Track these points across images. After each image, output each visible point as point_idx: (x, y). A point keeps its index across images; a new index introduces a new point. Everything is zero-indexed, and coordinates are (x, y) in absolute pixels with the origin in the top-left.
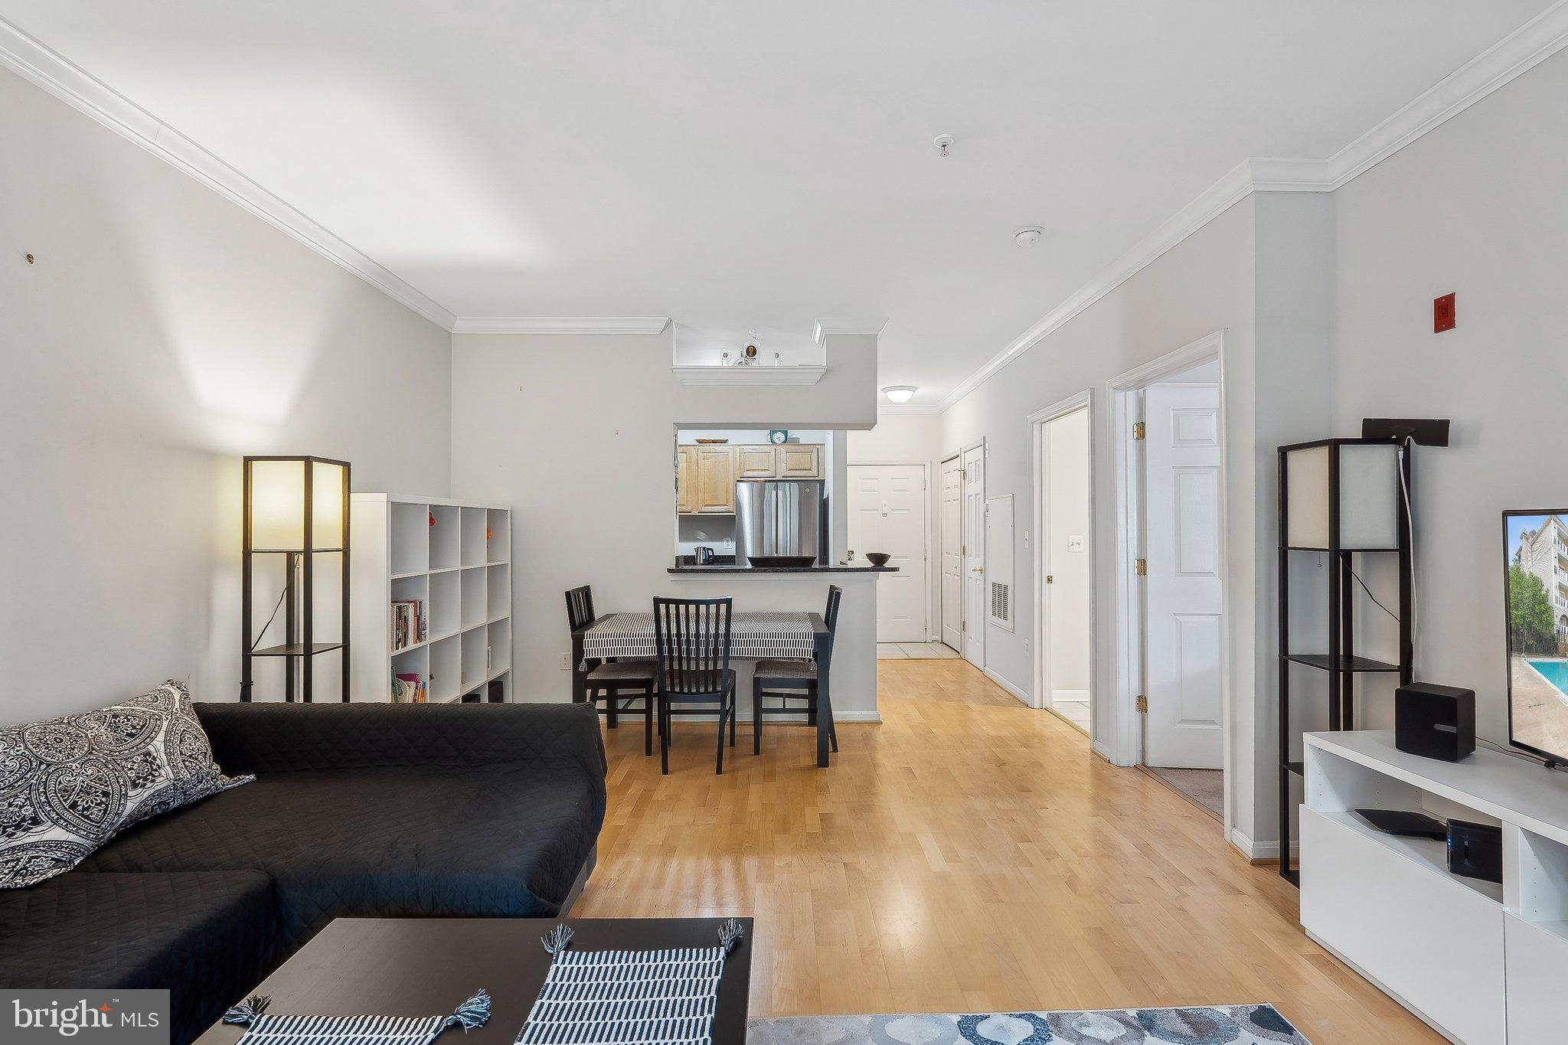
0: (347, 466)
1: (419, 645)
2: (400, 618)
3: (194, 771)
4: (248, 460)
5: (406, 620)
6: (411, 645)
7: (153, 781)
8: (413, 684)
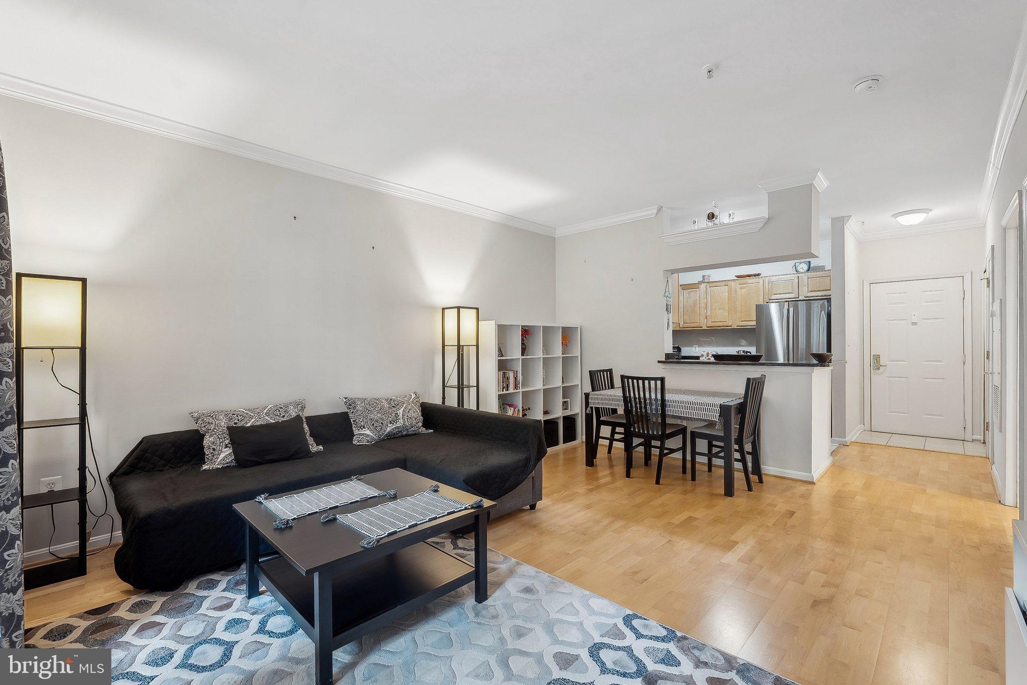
0: (477, 309)
1: (516, 391)
2: (504, 377)
3: (410, 423)
4: (443, 309)
5: (508, 378)
6: (511, 390)
7: (396, 423)
8: (512, 409)
